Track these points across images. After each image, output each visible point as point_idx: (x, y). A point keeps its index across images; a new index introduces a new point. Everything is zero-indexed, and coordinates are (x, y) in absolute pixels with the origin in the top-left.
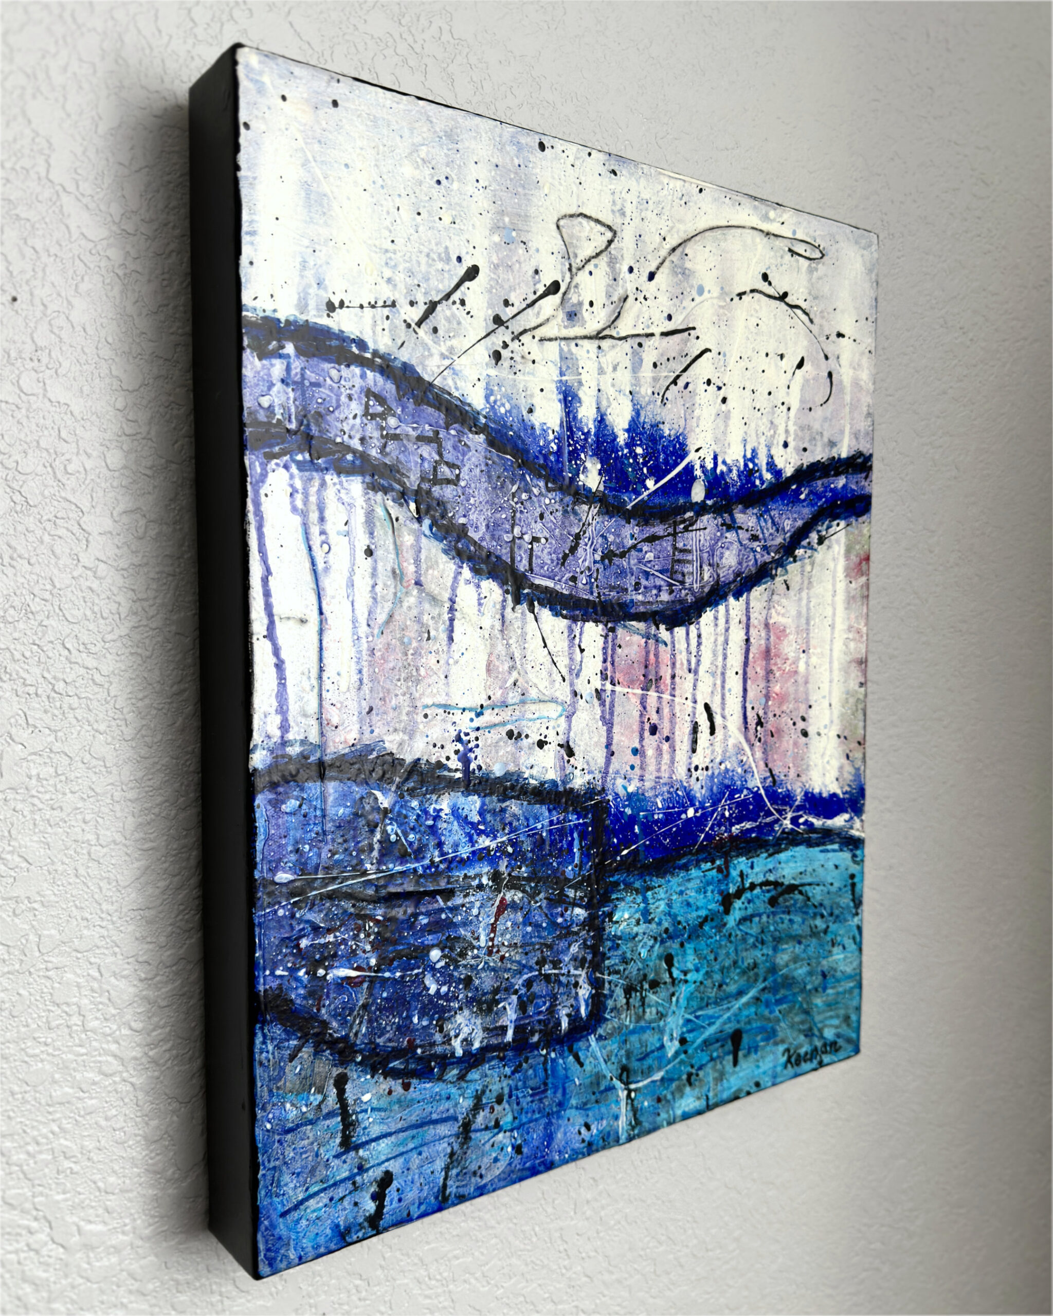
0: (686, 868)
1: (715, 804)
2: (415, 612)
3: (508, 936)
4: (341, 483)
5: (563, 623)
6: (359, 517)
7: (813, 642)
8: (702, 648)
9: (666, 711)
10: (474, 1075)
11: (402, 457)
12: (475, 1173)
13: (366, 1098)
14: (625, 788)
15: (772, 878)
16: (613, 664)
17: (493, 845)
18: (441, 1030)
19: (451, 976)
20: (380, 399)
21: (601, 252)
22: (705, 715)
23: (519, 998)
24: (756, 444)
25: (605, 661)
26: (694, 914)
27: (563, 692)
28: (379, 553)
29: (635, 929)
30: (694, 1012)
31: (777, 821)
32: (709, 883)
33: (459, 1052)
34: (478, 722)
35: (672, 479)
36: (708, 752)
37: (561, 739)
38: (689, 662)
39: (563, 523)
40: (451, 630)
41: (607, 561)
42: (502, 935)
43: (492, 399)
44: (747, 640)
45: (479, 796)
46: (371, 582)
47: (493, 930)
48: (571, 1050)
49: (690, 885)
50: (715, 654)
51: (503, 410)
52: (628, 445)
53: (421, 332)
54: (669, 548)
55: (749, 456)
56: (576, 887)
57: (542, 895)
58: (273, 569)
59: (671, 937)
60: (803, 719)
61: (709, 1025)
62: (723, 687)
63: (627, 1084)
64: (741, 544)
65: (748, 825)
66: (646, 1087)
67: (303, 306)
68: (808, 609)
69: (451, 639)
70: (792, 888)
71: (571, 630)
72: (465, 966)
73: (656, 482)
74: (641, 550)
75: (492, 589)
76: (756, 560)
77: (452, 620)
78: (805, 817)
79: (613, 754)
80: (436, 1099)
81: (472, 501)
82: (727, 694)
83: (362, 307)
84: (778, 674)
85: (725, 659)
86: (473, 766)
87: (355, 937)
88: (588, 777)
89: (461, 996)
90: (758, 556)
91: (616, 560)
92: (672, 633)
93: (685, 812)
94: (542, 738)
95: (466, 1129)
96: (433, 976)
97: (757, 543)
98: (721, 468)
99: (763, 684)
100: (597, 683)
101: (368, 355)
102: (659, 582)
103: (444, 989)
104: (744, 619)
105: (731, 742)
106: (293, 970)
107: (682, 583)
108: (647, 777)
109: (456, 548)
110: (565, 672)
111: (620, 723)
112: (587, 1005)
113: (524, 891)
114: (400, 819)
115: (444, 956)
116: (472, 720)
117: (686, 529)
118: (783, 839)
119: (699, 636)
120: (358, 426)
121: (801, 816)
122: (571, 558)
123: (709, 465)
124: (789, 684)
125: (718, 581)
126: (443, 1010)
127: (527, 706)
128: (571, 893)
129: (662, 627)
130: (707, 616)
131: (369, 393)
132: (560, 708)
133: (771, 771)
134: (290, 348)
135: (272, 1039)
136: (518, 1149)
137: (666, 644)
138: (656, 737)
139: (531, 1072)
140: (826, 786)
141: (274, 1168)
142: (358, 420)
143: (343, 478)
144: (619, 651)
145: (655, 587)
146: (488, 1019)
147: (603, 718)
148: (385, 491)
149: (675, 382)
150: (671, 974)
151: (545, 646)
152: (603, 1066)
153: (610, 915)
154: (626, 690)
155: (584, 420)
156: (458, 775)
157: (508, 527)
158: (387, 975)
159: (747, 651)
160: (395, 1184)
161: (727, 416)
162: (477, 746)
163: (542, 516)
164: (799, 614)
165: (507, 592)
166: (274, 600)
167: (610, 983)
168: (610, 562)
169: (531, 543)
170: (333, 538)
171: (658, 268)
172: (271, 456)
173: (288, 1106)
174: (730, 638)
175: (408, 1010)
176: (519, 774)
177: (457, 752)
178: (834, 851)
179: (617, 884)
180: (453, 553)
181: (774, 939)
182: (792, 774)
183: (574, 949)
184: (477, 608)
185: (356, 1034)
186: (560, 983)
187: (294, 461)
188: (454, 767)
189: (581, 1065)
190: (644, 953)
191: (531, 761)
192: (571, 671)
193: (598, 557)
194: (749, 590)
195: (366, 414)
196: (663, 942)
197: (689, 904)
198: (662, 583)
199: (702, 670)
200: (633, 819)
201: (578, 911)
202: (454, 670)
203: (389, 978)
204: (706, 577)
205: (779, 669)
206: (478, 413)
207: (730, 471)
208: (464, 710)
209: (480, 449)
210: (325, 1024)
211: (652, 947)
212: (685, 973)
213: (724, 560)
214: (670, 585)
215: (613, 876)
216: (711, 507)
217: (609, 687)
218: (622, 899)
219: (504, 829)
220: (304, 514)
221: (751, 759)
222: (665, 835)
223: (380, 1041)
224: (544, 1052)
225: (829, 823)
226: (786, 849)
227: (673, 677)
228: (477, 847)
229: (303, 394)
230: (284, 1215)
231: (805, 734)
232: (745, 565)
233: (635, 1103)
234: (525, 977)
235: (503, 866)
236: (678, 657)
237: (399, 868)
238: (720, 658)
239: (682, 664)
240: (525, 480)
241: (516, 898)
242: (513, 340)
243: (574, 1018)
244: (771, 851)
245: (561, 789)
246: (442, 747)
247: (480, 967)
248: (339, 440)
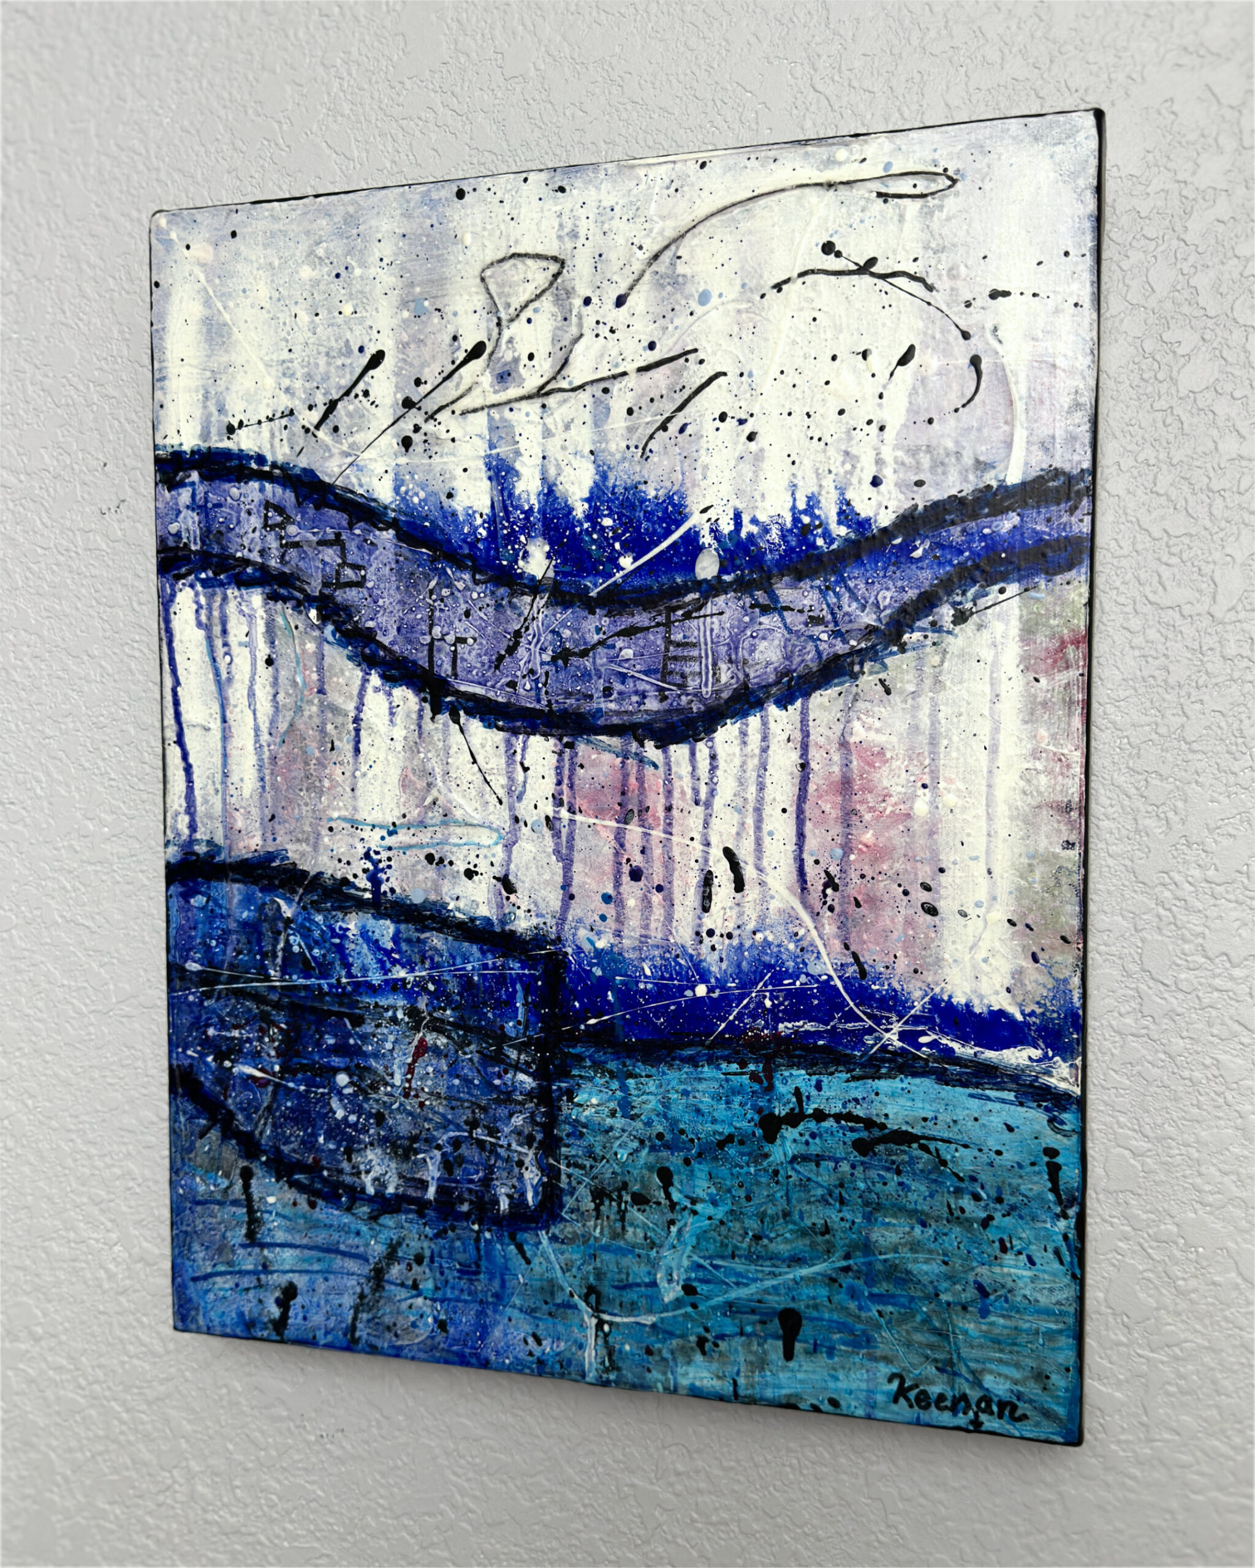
0: (693, 1061)
1: (746, 984)
2: (317, 721)
3: (429, 1083)
4: (241, 596)
5: (499, 737)
6: (261, 627)
7: (943, 773)
8: (719, 773)
9: (657, 852)
10: (388, 1220)
11: (301, 564)
12: (389, 1328)
13: (271, 1200)
14: (592, 943)
15: (859, 1111)
16: (571, 786)
17: (410, 978)
18: (349, 1160)
19: (361, 1107)
20: (279, 509)
21: (544, 291)
22: (726, 864)
23: (444, 1155)
24: (815, 489)
25: (559, 783)
26: (709, 1127)
27: (500, 817)
28: (280, 662)
29: (609, 1121)
30: (710, 1257)
31: (870, 1031)
32: (735, 1092)
33: (371, 1190)
34: (390, 841)
35: (662, 552)
36: (732, 914)
37: (498, 871)
38: (696, 791)
39: (497, 619)
40: (357, 741)
41: (560, 662)
42: (421, 1079)
43: (403, 489)
44: (804, 766)
45: (393, 921)
46: (272, 692)
47: (411, 1069)
48: (513, 1238)
49: (701, 1086)
50: (741, 782)
51: (416, 500)
52: (588, 517)
53: (320, 434)
54: (659, 642)
55: (801, 505)
56: (521, 1048)
57: (473, 1047)
58: (182, 680)
59: (667, 1147)
60: (927, 888)
61: (737, 1284)
62: (758, 828)
63: (597, 1310)
64: (790, 631)
65: (810, 1026)
66: (626, 1325)
67: (205, 435)
68: (935, 722)
69: (357, 751)
70: (903, 1138)
71: (509, 744)
72: (377, 1101)
73: (635, 559)
74: (614, 647)
75: (406, 698)
76: (819, 653)
77: (357, 731)
78: (934, 1037)
79: (572, 897)
80: (342, 1228)
81: (381, 602)
82: (767, 840)
83: (260, 422)
84: (868, 817)
85: (761, 787)
86: (384, 888)
87: (260, 1039)
88: (535, 921)
89: (372, 1131)
90: (823, 646)
91: (573, 660)
92: (665, 752)
93: (693, 989)
94: (471, 867)
95: (378, 1277)
96: (341, 1100)
97: (822, 628)
98: (747, 528)
99: (837, 829)
100: (548, 809)
101: (267, 468)
102: (642, 686)
103: (353, 1118)
104: (797, 736)
105: (774, 905)
106: (202, 1056)
107: (682, 686)
108: (626, 932)
109: (363, 654)
110: (501, 793)
111: (584, 861)
112: (536, 1193)
113: (449, 1037)
114: (305, 933)
115: (352, 1084)
116: (383, 838)
117: (688, 616)
118: (884, 1060)
119: (713, 757)
120: (257, 540)
121: (923, 1033)
122: (508, 659)
123: (726, 527)
124: (893, 832)
125: (745, 685)
126: (352, 1140)
127: (451, 829)
128: (513, 1055)
129: (649, 745)
130: (726, 734)
131: (268, 505)
132: (495, 835)
133: (855, 956)
134: (195, 476)
135: (185, 1113)
136: (442, 1325)
137: (656, 766)
138: (641, 884)
139: (458, 1244)
140: (981, 997)
141: (186, 1232)
142: (257, 534)
143: (244, 592)
144: (581, 772)
145: (636, 693)
146: (405, 1166)
147: (557, 852)
148: (285, 600)
149: (664, 427)
150: (668, 1196)
151: (475, 762)
152: (559, 1273)
153: (570, 1094)
154: (592, 821)
155: (524, 496)
156: (368, 895)
157: (425, 627)
158: (291, 1085)
159: (804, 781)
160: (299, 1300)
161: (758, 458)
162: (389, 867)
163: (467, 614)
164: (914, 729)
165: (424, 700)
166: (183, 708)
167: (569, 1176)
168: (566, 663)
169: (454, 645)
170: (235, 649)
171: (631, 288)
172: (178, 577)
173: (198, 1179)
174: (770, 761)
175: (314, 1127)
176: (444, 906)
177: (365, 871)
178: (1004, 1101)
179: (579, 1058)
180: (360, 659)
181: (867, 1204)
182: (902, 965)
183: (518, 1120)
184: (387, 718)
185: (261, 1133)
186: (498, 1156)
187: (198, 579)
188: (362, 886)
189: (528, 1262)
190: (623, 1155)
191: (458, 891)
192: (510, 792)
193: (546, 658)
194: (807, 695)
195: (265, 526)
196: (653, 1149)
197: (698, 1111)
198: (648, 687)
199: (718, 803)
200: (604, 983)
201: (521, 1077)
202: (360, 783)
203: (293, 1089)
204: (724, 678)
205: (871, 809)
206: (386, 507)
207: (766, 530)
208: (374, 826)
209: (388, 545)
210: (231, 1115)
211: (636, 1151)
212: (694, 1201)
213: (757, 655)
214: (661, 690)
215: (574, 1047)
216: (731, 583)
217: (564, 814)
218: (590, 1079)
219: (423, 963)
220: (207, 628)
221: (814, 933)
222: (657, 1012)
223: (286, 1149)
224: (476, 1227)
225: (990, 1055)
226: (888, 1076)
227: (669, 809)
228: (390, 976)
229: (207, 516)
230: (195, 1279)
231: (932, 911)
232: (797, 660)
233: (611, 1339)
234: (452, 1134)
235: (422, 1003)
236: (677, 784)
237: (302, 981)
238: (752, 789)
239: (683, 793)
240: (446, 573)
241: (439, 1043)
242: (426, 421)
243: (518, 1201)
244: (858, 1072)
245: (498, 929)
246: (348, 863)
247: (395, 1106)
248: (239, 554)
